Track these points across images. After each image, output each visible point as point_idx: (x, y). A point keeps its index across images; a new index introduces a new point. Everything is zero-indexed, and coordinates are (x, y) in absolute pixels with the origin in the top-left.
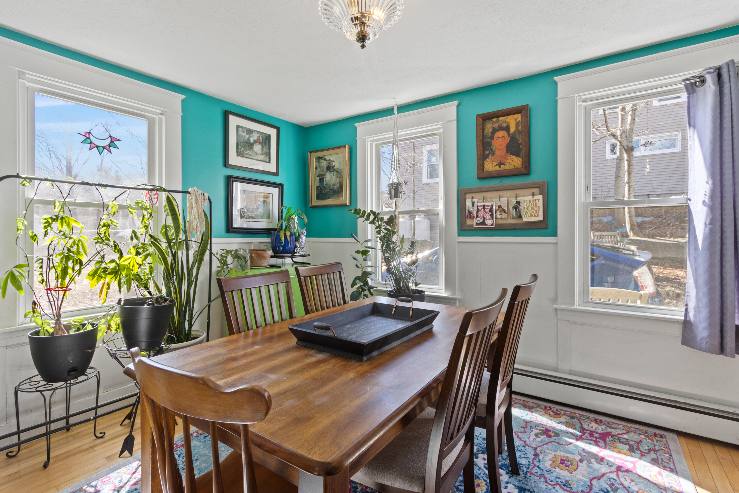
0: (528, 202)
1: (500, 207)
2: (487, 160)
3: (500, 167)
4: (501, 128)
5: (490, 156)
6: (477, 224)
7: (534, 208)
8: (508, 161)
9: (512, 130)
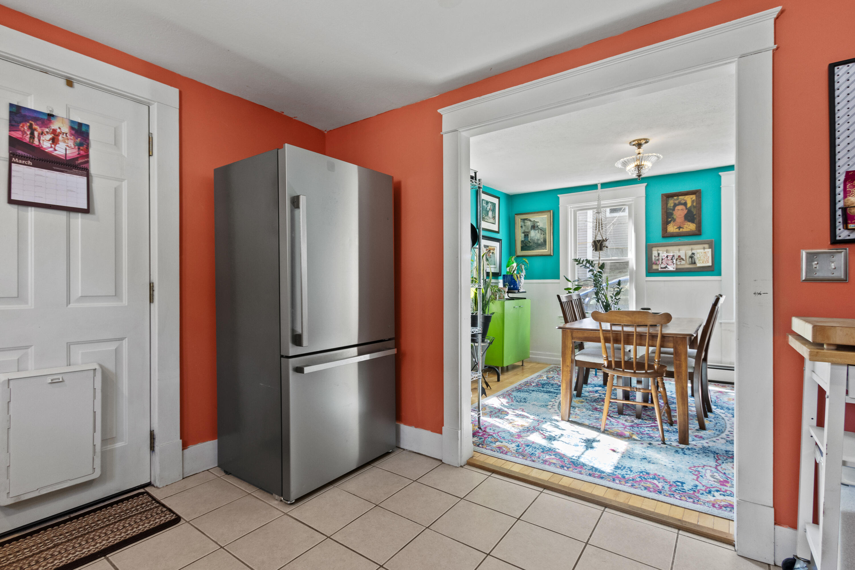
0: (700, 253)
1: (679, 256)
2: (669, 225)
3: (679, 230)
4: (680, 204)
5: (672, 222)
6: (662, 268)
7: (705, 258)
8: (686, 226)
9: (689, 205)
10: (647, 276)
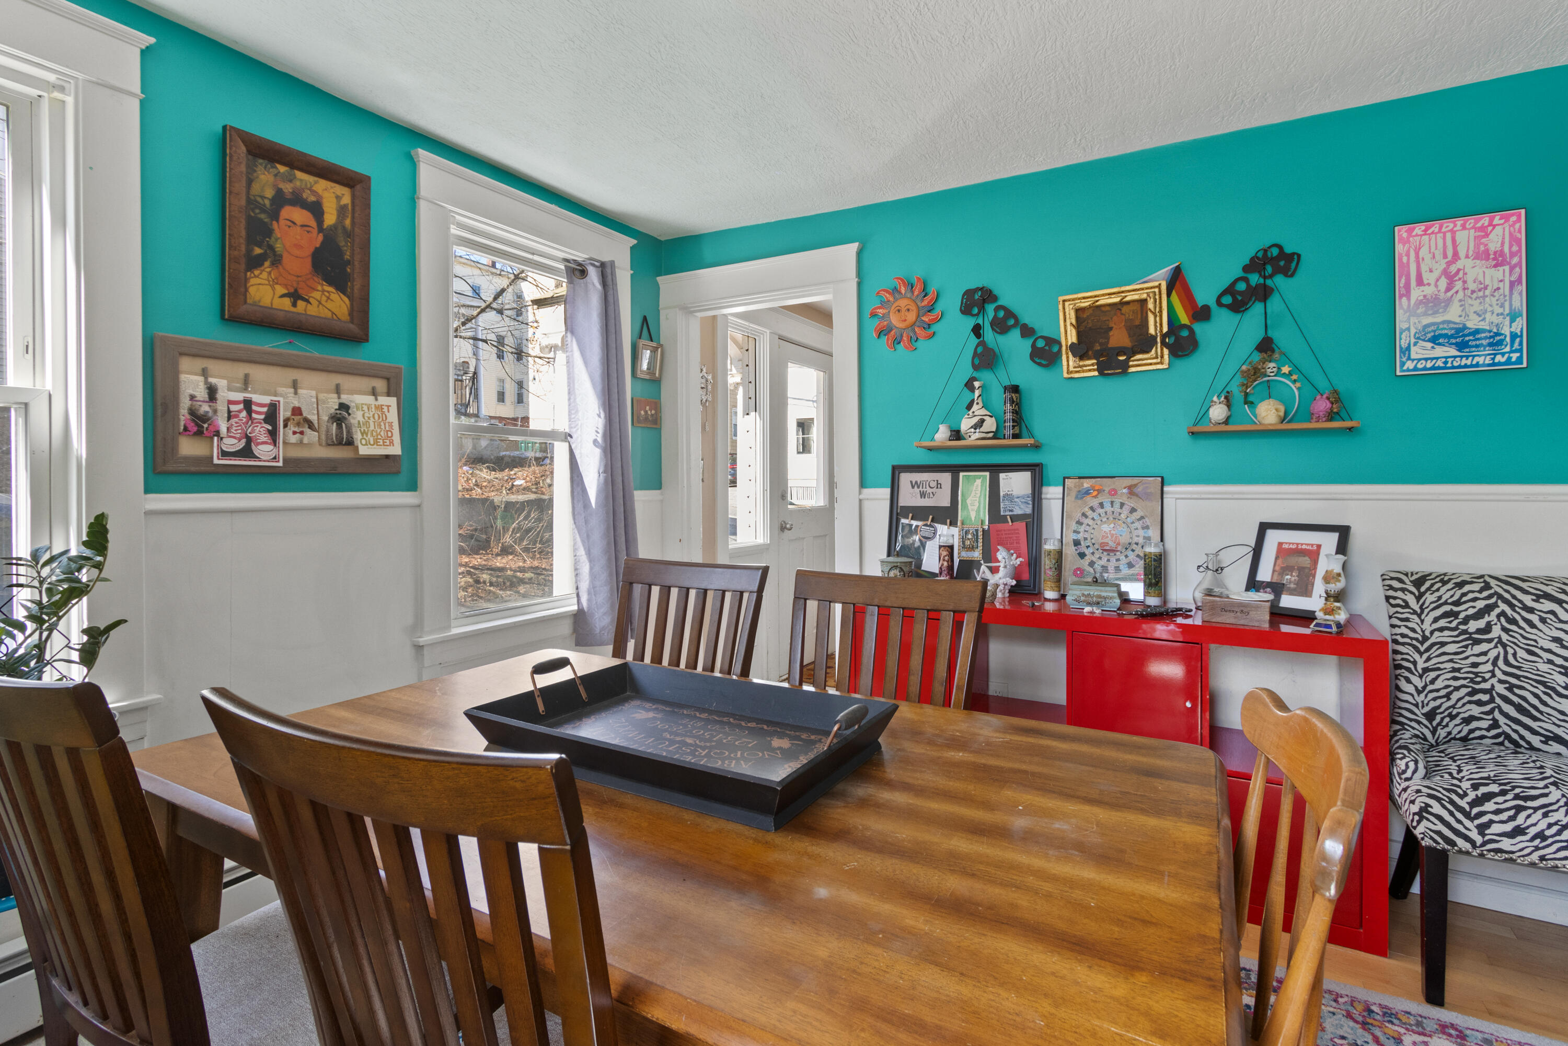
0: (365, 408)
1: (297, 411)
2: (257, 272)
3: (294, 305)
4: (297, 200)
5: (267, 264)
6: (225, 454)
7: (380, 426)
8: (317, 295)
9: (330, 219)
10: (147, 491)
